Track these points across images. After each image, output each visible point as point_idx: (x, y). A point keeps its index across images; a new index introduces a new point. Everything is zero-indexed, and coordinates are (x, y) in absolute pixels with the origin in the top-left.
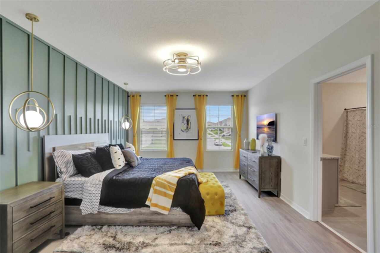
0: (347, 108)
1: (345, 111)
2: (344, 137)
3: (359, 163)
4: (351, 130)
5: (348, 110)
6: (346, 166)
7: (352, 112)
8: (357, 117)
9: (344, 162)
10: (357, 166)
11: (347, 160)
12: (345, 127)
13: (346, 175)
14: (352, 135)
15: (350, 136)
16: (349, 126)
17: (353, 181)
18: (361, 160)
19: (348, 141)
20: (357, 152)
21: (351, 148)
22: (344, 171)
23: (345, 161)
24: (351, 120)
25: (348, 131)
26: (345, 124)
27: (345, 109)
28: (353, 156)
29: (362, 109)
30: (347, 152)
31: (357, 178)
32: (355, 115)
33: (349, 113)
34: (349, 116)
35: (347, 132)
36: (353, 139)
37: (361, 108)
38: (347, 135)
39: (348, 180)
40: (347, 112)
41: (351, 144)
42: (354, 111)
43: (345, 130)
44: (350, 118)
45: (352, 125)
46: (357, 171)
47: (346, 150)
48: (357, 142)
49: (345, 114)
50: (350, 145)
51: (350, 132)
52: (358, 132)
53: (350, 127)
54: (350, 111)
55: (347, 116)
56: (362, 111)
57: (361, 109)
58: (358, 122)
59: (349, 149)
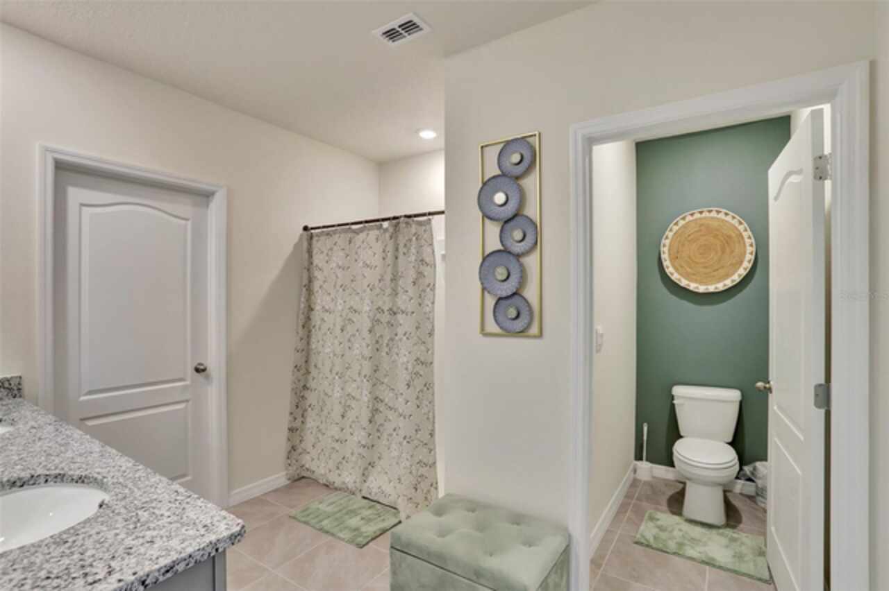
0: (310, 226)
1: (305, 233)
2: (301, 327)
3: (343, 416)
4: (320, 300)
5: (313, 231)
6: (308, 425)
7: (323, 238)
8: (338, 257)
9: (303, 416)
10: (337, 429)
11: (310, 406)
12: (304, 289)
13: (308, 457)
14: (323, 320)
15: (319, 323)
16: (316, 286)
17: (327, 481)
18: (349, 406)
19: (313, 340)
20: (337, 377)
21: (320, 365)
22: (302, 445)
23: (305, 410)
24: (320, 265)
25: (313, 306)
26: (305, 281)
27: (306, 228)
28: (326, 394)
29: (350, 228)
30: (310, 377)
31: (338, 468)
32: (331, 249)
33: (315, 239)
34: (315, 252)
35: (310, 309)
36: (325, 334)
37: (347, 224)
38: (308, 318)
39: (315, 474)
40: (311, 237)
41: (320, 349)
42: (328, 234)
43: (303, 299)
44: (318, 259)
45: (325, 282)
46: (337, 446)
47: (308, 372)
48: (336, 342)
49: (305, 244)
50: (319, 353)
51: (318, 308)
52: (340, 308)
53: (317, 292)
54: (318, 235)
55: (310, 252)
56: (350, 235)
57: (348, 227)
58: (340, 274)
59: (315, 366)
